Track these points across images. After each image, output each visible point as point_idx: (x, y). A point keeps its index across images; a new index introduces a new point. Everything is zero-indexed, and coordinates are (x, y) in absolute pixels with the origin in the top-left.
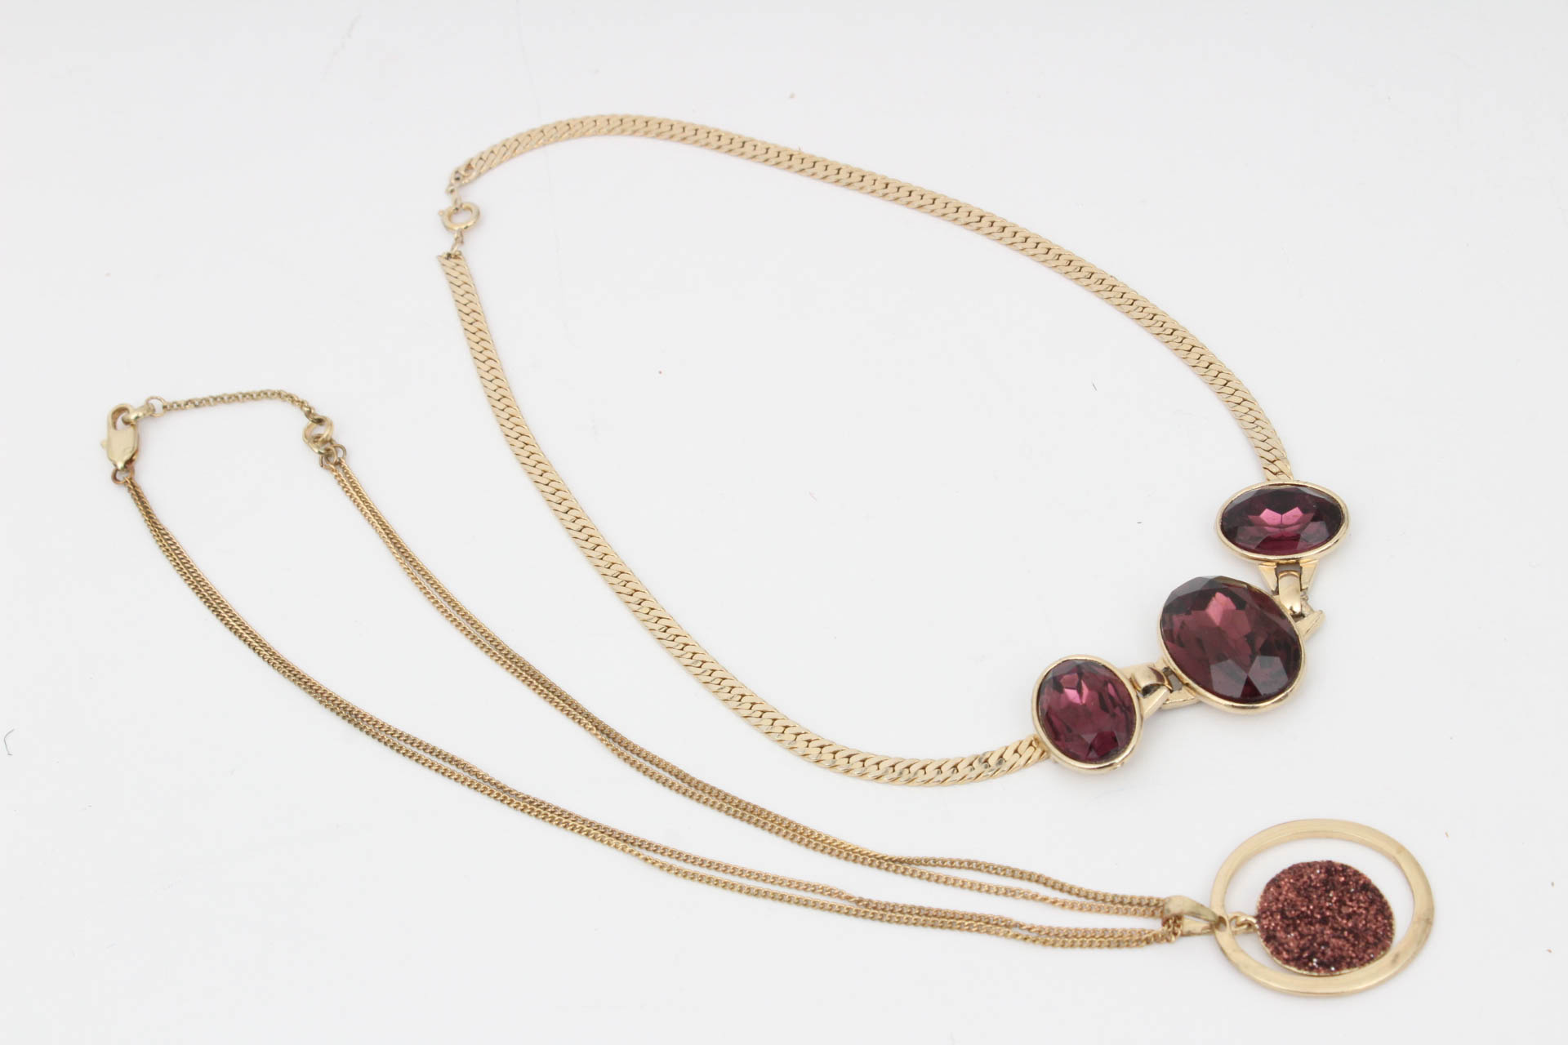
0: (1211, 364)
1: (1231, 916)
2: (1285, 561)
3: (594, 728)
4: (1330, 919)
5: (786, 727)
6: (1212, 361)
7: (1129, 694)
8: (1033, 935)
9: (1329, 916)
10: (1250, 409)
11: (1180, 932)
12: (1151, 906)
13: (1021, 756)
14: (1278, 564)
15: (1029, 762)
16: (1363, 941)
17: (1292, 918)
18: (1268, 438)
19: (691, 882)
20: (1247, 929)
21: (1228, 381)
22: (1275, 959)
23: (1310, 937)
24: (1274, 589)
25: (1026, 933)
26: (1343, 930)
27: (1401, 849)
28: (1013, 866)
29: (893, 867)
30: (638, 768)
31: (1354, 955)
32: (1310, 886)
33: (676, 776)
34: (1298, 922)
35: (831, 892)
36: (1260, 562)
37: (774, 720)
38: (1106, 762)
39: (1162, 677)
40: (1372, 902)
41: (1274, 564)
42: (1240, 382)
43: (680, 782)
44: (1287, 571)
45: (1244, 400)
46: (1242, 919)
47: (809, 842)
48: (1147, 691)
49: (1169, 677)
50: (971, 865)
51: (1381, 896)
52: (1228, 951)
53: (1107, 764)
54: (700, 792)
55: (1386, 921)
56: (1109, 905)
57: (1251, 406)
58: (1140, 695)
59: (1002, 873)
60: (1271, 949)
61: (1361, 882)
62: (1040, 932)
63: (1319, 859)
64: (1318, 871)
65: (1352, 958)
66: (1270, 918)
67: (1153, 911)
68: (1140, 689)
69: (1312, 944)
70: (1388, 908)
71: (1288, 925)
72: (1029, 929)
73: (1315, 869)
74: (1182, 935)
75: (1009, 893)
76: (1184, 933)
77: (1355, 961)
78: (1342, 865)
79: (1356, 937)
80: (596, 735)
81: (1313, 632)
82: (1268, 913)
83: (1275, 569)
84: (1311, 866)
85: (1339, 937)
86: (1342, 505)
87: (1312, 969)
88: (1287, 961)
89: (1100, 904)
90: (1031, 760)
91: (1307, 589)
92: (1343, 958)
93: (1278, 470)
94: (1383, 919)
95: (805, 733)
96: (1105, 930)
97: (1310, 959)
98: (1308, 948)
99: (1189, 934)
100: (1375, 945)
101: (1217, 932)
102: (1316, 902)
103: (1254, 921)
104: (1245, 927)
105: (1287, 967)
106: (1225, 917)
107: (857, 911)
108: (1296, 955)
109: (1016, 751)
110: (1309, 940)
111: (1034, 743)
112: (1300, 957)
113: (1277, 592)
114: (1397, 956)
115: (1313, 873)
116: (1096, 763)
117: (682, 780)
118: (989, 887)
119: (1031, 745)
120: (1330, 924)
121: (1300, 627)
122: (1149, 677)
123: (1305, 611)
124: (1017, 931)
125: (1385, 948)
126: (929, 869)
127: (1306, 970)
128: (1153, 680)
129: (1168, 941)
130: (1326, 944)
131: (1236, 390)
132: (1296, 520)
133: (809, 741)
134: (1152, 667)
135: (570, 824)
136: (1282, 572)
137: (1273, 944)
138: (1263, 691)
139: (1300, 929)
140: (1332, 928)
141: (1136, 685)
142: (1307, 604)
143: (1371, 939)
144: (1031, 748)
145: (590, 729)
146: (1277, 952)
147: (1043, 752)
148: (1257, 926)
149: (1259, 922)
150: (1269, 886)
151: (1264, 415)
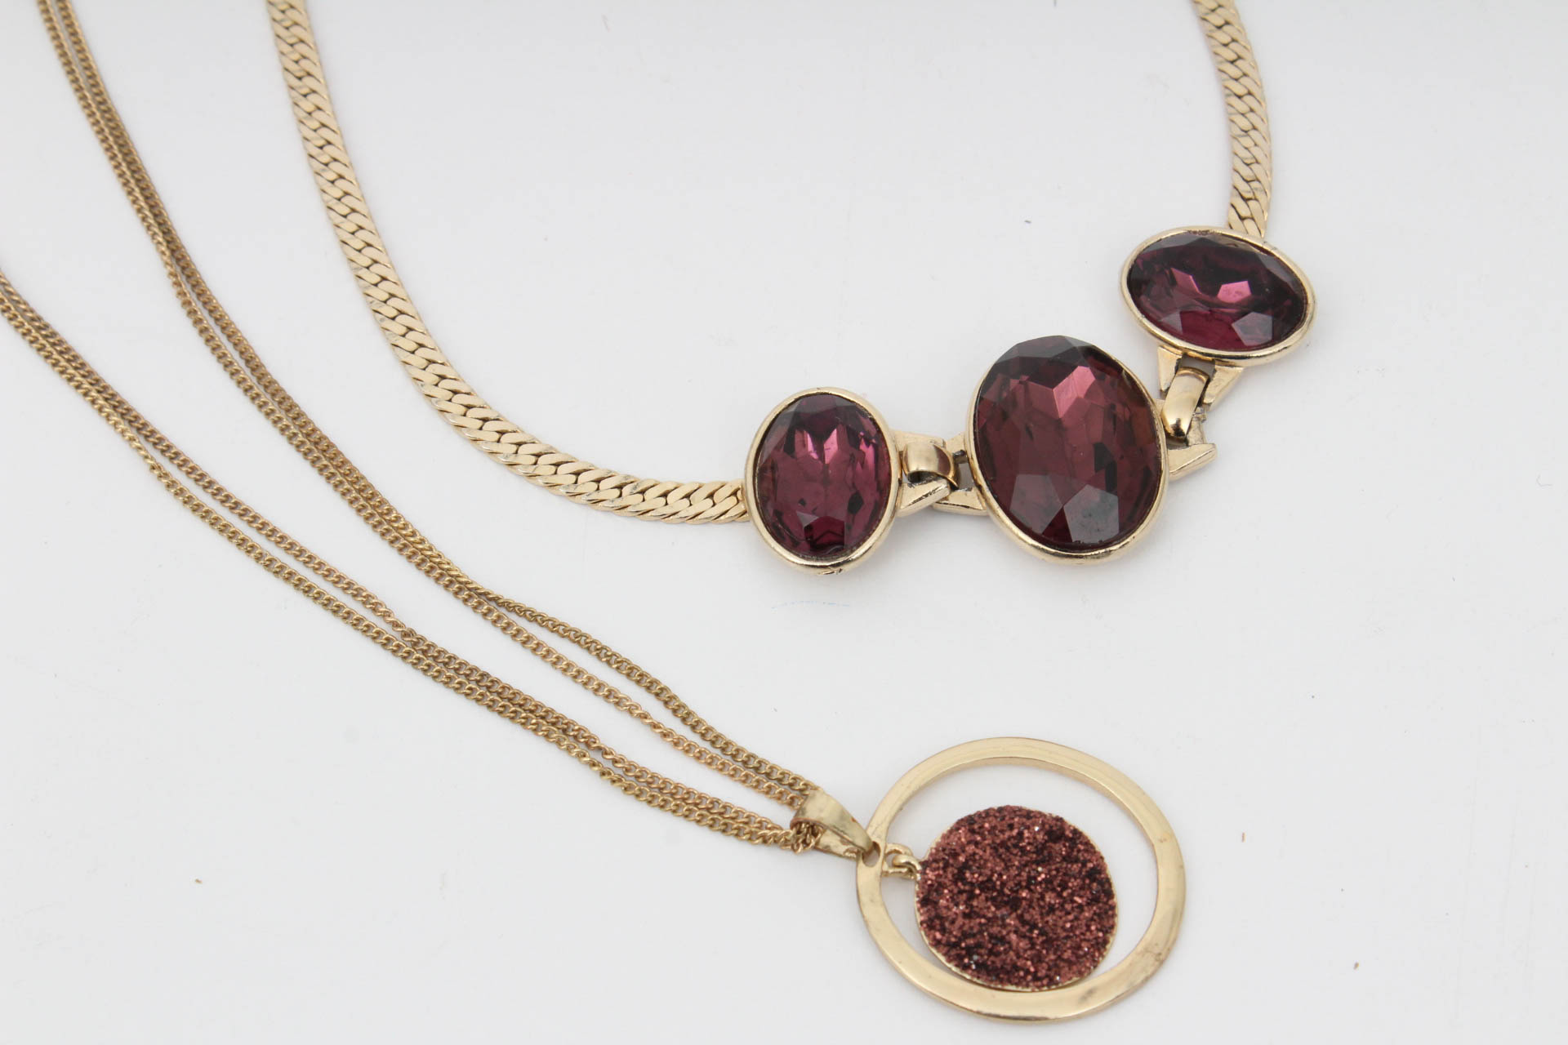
0: (1227, 23)
1: (891, 847)
2: (1198, 355)
3: (165, 244)
4: (1024, 903)
5: (421, 345)
6: (1230, 20)
7: (890, 475)
8: (617, 771)
9: (1025, 898)
10: (1252, 110)
11: (813, 843)
12: (793, 790)
13: (714, 504)
14: (1185, 355)
15: (722, 518)
16: (1055, 954)
17: (972, 884)
18: (1257, 162)
19: (199, 520)
20: (906, 873)
21: (1239, 58)
22: (923, 933)
23: (983, 921)
24: (1164, 389)
25: (609, 765)
26: (1034, 926)
27: (1170, 836)
28: (635, 662)
29: (474, 602)
30: (202, 331)
31: (1032, 969)
32: (1016, 846)
33: (247, 362)
34: (977, 892)
35: (368, 600)
36: (1161, 343)
37: (410, 329)
38: (817, 560)
39: (949, 466)
40: (1094, 900)
41: (1180, 352)
42: (1255, 67)
43: (248, 371)
44: (1193, 369)
45: (1250, 93)
46: (903, 859)
47: (380, 523)
48: (918, 478)
49: (960, 466)
50: (578, 638)
51: (1110, 894)
52: (864, 899)
53: (818, 564)
54: (269, 396)
55: (1101, 934)
56: (739, 766)
57: (1255, 105)
58: (905, 480)
59: (615, 666)
60: (922, 918)
61: (1090, 865)
62: (627, 770)
63: (1046, 810)
64: (1037, 829)
65: (1027, 972)
66: (941, 872)
67: (792, 798)
68: (907, 473)
69: (981, 932)
70: (1114, 916)
71: (961, 892)
72: (615, 761)
73: (1034, 824)
74: (815, 848)
75: (612, 697)
76: (820, 847)
77: (1029, 978)
78: (1075, 832)
79: (1049, 942)
80: (163, 253)
81: (1190, 473)
82: (941, 865)
83: (1179, 360)
84: (1029, 815)
85: (1022, 936)
86: (1310, 300)
87: (965, 968)
88: (937, 944)
89: (727, 759)
90: (727, 515)
91: (1209, 404)
92: (1016, 968)
93: (1248, 214)
94: (1097, 929)
95: (442, 364)
96: (715, 802)
97: (970, 952)
98: (974, 936)
99: (827, 850)
100: (1070, 963)
101: (861, 864)
102: (1014, 872)
103: (919, 868)
104: (905, 870)
105: (934, 951)
106: (882, 846)
107: (398, 646)
108: (953, 940)
109: (711, 496)
110: (980, 924)
111: (739, 493)
112: (956, 945)
113: (1164, 394)
114: (1091, 992)
115: (1028, 828)
116: (803, 558)
117: (253, 370)
118: (589, 678)
119: (734, 493)
120: (1019, 912)
121: (1173, 460)
122: (928, 460)
123: (1192, 437)
124: (598, 757)
125: (1082, 975)
126: (522, 623)
127: (957, 966)
128: (930, 466)
129: (794, 850)
130: (1002, 940)
131: (1245, 75)
132: (1238, 298)
133: (442, 377)
134: (940, 445)
135: (76, 379)
136: (1186, 368)
137: (928, 911)
138: (1076, 536)
139: (975, 903)
140: (1020, 918)
141: (904, 464)
142: (1199, 427)
143: (1067, 955)
144: (734, 499)
145: (159, 243)
146: (930, 925)
147: (745, 512)
148: (919, 877)
149: (923, 873)
150: (960, 824)
151: (1268, 127)
